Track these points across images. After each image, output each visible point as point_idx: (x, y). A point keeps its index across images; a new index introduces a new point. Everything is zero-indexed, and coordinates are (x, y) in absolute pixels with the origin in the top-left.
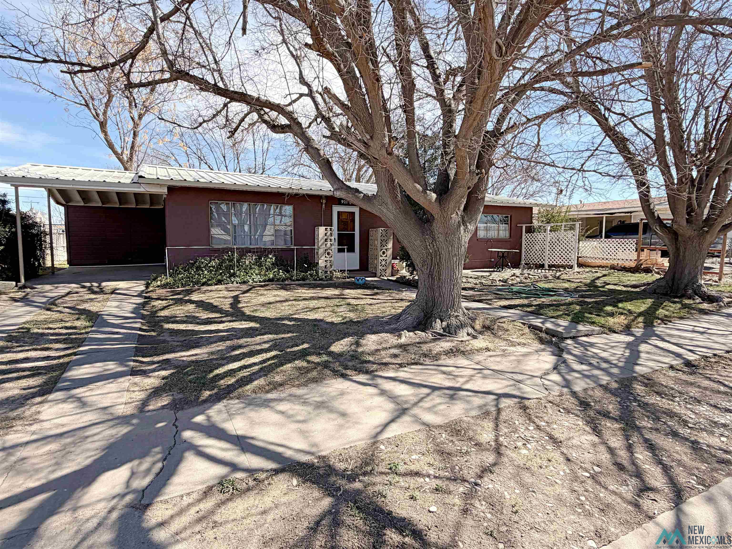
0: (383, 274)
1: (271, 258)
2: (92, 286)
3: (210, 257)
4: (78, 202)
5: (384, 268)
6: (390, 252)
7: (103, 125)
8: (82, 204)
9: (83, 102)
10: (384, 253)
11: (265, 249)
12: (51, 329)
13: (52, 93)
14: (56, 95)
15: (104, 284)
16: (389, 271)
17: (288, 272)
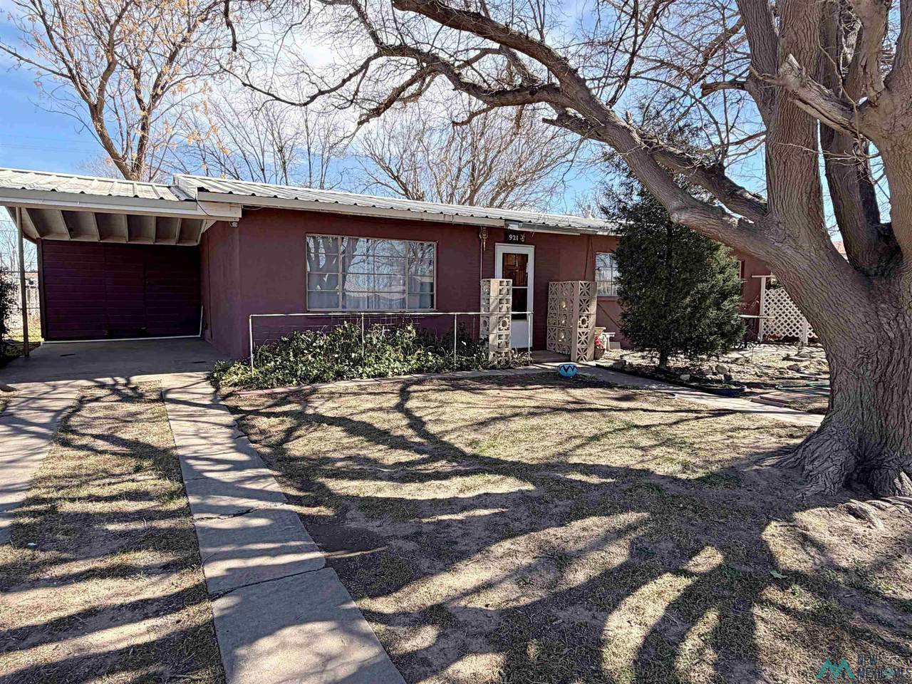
0: (582, 355)
1: (411, 332)
2: (117, 383)
3: (315, 330)
4: (61, 234)
5: (583, 346)
6: (592, 319)
7: (96, 110)
8: (67, 238)
9: (66, 72)
10: (583, 322)
11: (400, 317)
12: (98, 499)
13: (15, 55)
14: (21, 58)
15: (135, 379)
16: (590, 352)
17: (442, 354)
